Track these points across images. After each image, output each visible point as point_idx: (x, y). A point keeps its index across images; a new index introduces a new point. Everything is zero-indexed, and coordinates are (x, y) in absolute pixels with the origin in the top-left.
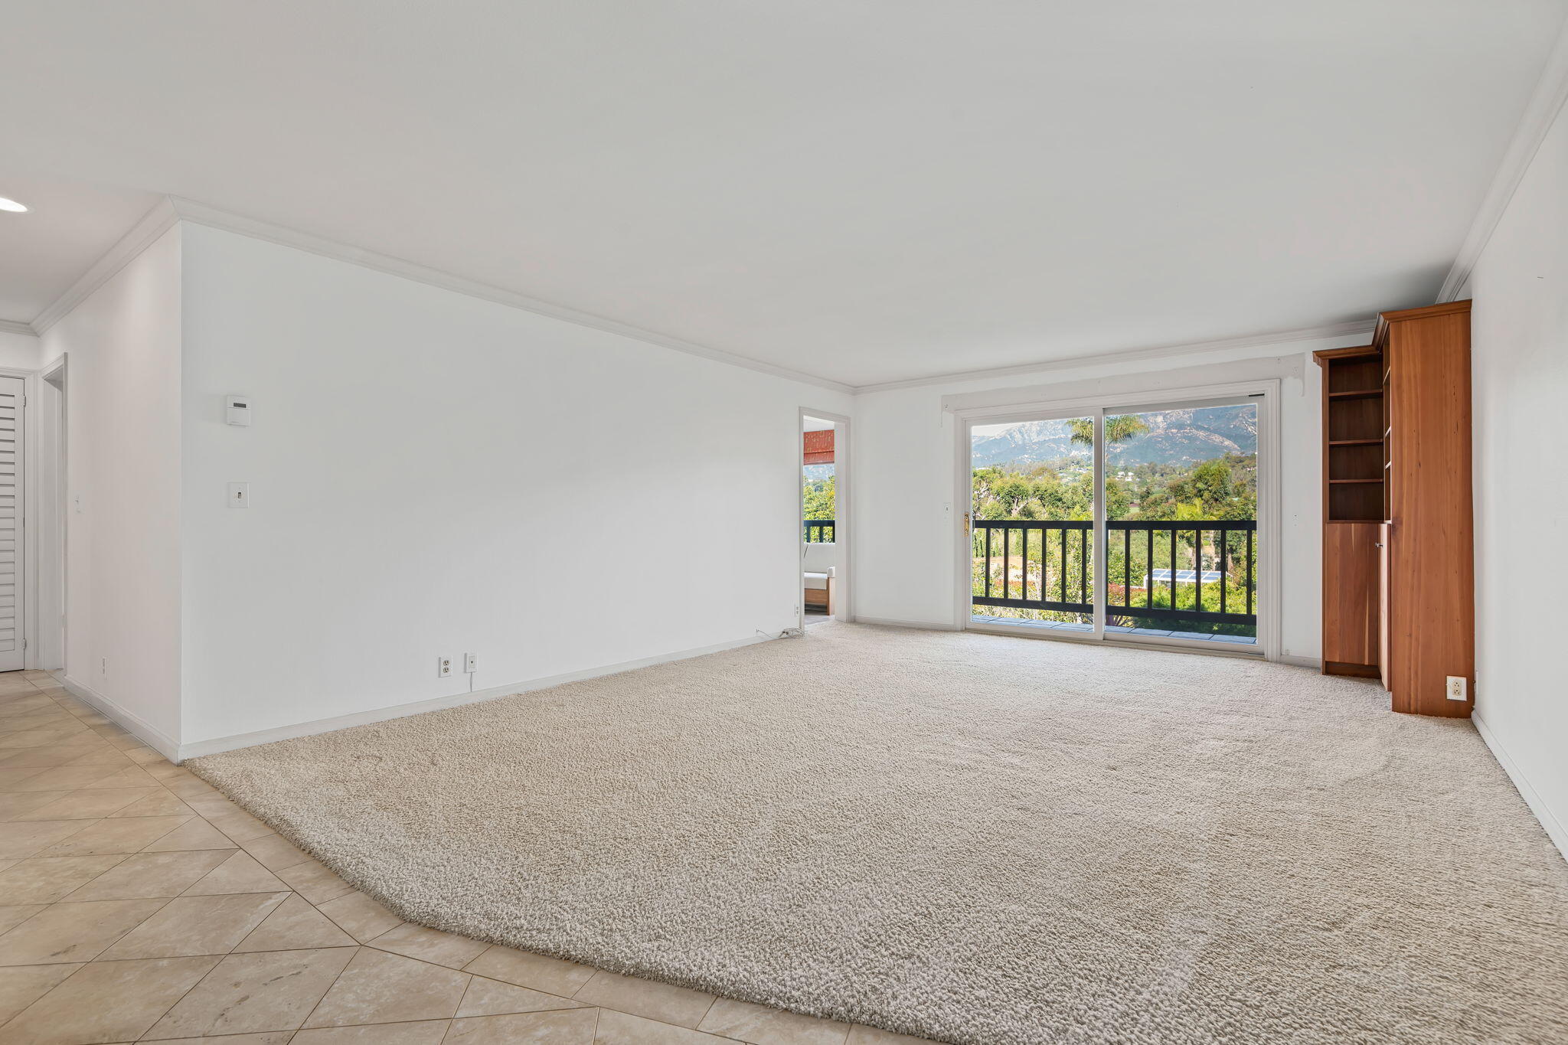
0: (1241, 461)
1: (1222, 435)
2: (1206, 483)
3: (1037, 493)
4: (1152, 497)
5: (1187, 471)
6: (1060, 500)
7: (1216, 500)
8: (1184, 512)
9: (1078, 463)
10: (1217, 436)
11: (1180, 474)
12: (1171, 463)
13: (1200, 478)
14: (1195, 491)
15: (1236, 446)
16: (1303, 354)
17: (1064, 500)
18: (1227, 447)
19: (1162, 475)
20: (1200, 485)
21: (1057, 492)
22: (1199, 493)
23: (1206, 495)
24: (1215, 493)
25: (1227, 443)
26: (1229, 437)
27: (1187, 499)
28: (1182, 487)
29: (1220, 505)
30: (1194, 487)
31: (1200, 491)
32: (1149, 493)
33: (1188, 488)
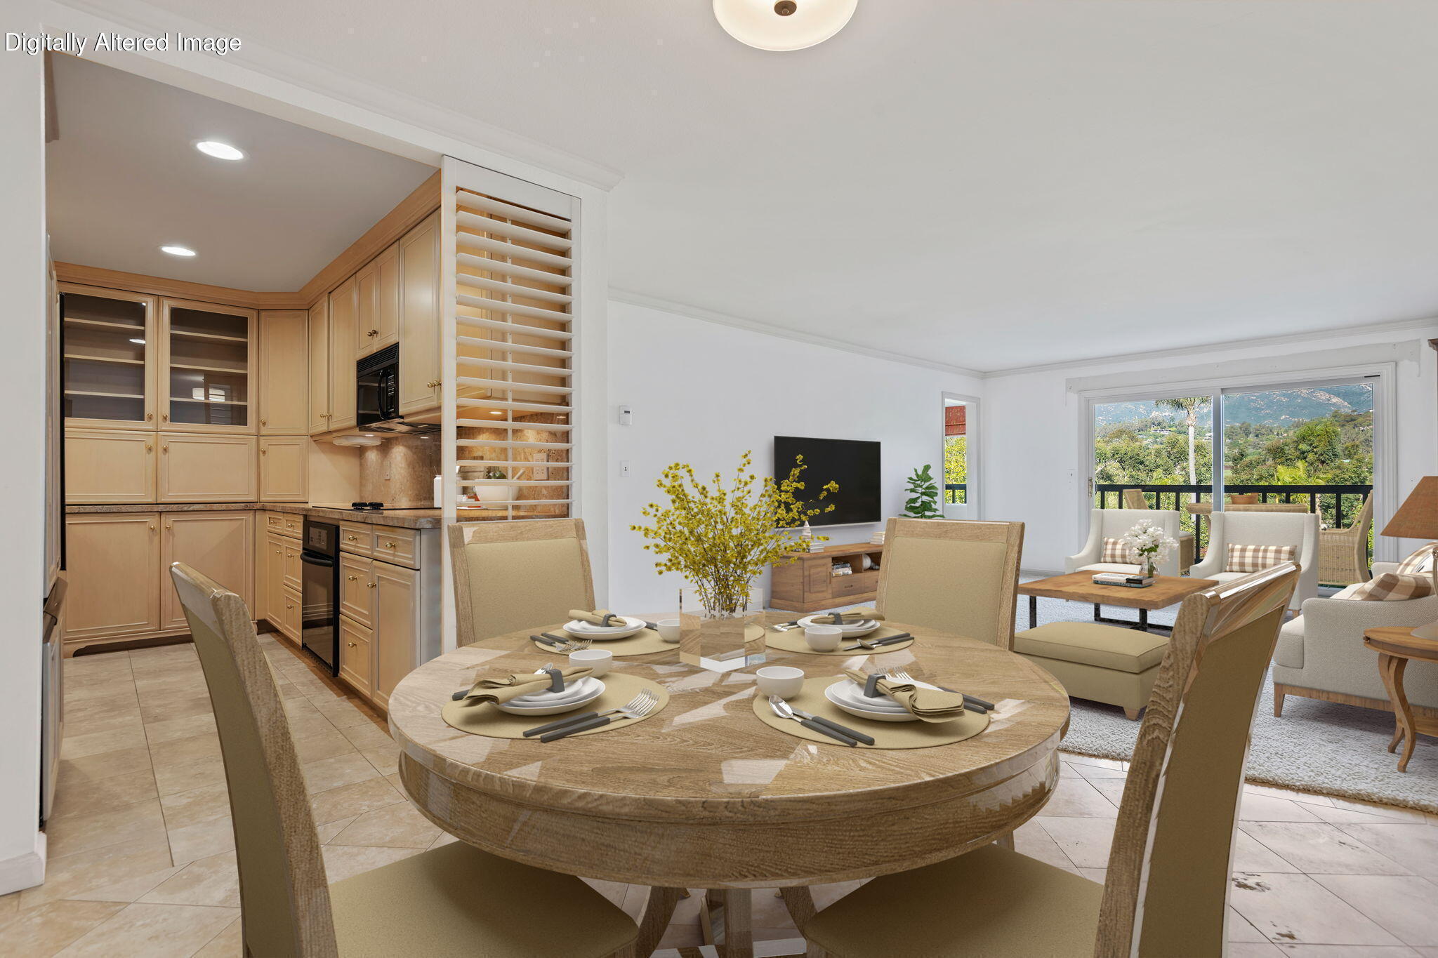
0: (1352, 420)
1: (1329, 392)
2: (1311, 445)
3: (1116, 456)
4: (1247, 460)
5: (1286, 431)
6: (1142, 463)
7: (1323, 462)
8: (1285, 476)
9: (1159, 424)
10: (1322, 393)
11: (1278, 434)
12: (1267, 422)
13: (1303, 439)
14: (1298, 453)
15: (1346, 404)
16: (1419, 340)
17: (1147, 463)
18: (1334, 405)
19: (1257, 436)
20: (1303, 447)
21: (1138, 455)
22: (1303, 455)
23: (1311, 457)
24: (1322, 455)
25: (1335, 400)
26: (1338, 395)
27: (1288, 462)
28: (1282, 449)
29: (1327, 468)
30: (1296, 448)
31: (1303, 453)
32: (1243, 455)
33: (1290, 451)
